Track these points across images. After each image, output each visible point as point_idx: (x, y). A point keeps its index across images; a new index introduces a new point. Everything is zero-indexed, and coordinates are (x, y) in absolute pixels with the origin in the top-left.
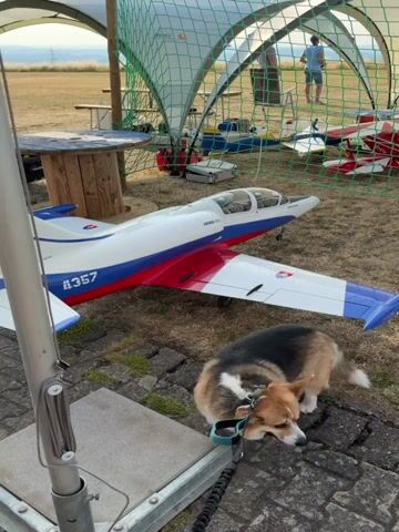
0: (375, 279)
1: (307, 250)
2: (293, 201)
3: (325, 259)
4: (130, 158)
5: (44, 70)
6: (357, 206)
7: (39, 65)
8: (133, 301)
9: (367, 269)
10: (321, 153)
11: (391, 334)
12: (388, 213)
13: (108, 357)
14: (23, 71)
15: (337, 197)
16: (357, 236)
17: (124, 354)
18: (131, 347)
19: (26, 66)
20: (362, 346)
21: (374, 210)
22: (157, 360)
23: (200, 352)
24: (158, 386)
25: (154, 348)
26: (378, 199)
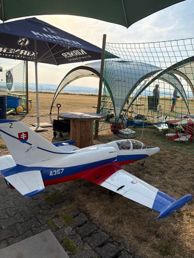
0: (175, 191)
1: (152, 173)
2: (148, 148)
3: (158, 178)
4: (101, 125)
5: (92, 95)
6: (175, 155)
7: (91, 94)
8: (80, 187)
9: (173, 186)
10: (167, 130)
11: (175, 223)
12: (187, 159)
13: (59, 213)
14: (87, 95)
15: (169, 150)
16: (173, 169)
17: (66, 213)
18: (70, 210)
19: (88, 94)
20: (161, 228)
21: (182, 158)
22: (76, 219)
23: (95, 218)
24: (71, 234)
25: (78, 212)
26: (184, 153)
